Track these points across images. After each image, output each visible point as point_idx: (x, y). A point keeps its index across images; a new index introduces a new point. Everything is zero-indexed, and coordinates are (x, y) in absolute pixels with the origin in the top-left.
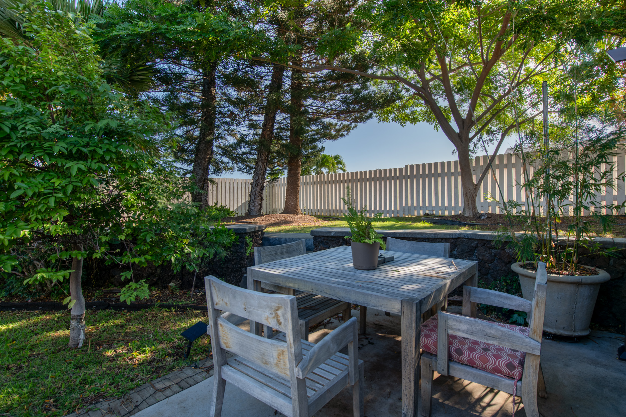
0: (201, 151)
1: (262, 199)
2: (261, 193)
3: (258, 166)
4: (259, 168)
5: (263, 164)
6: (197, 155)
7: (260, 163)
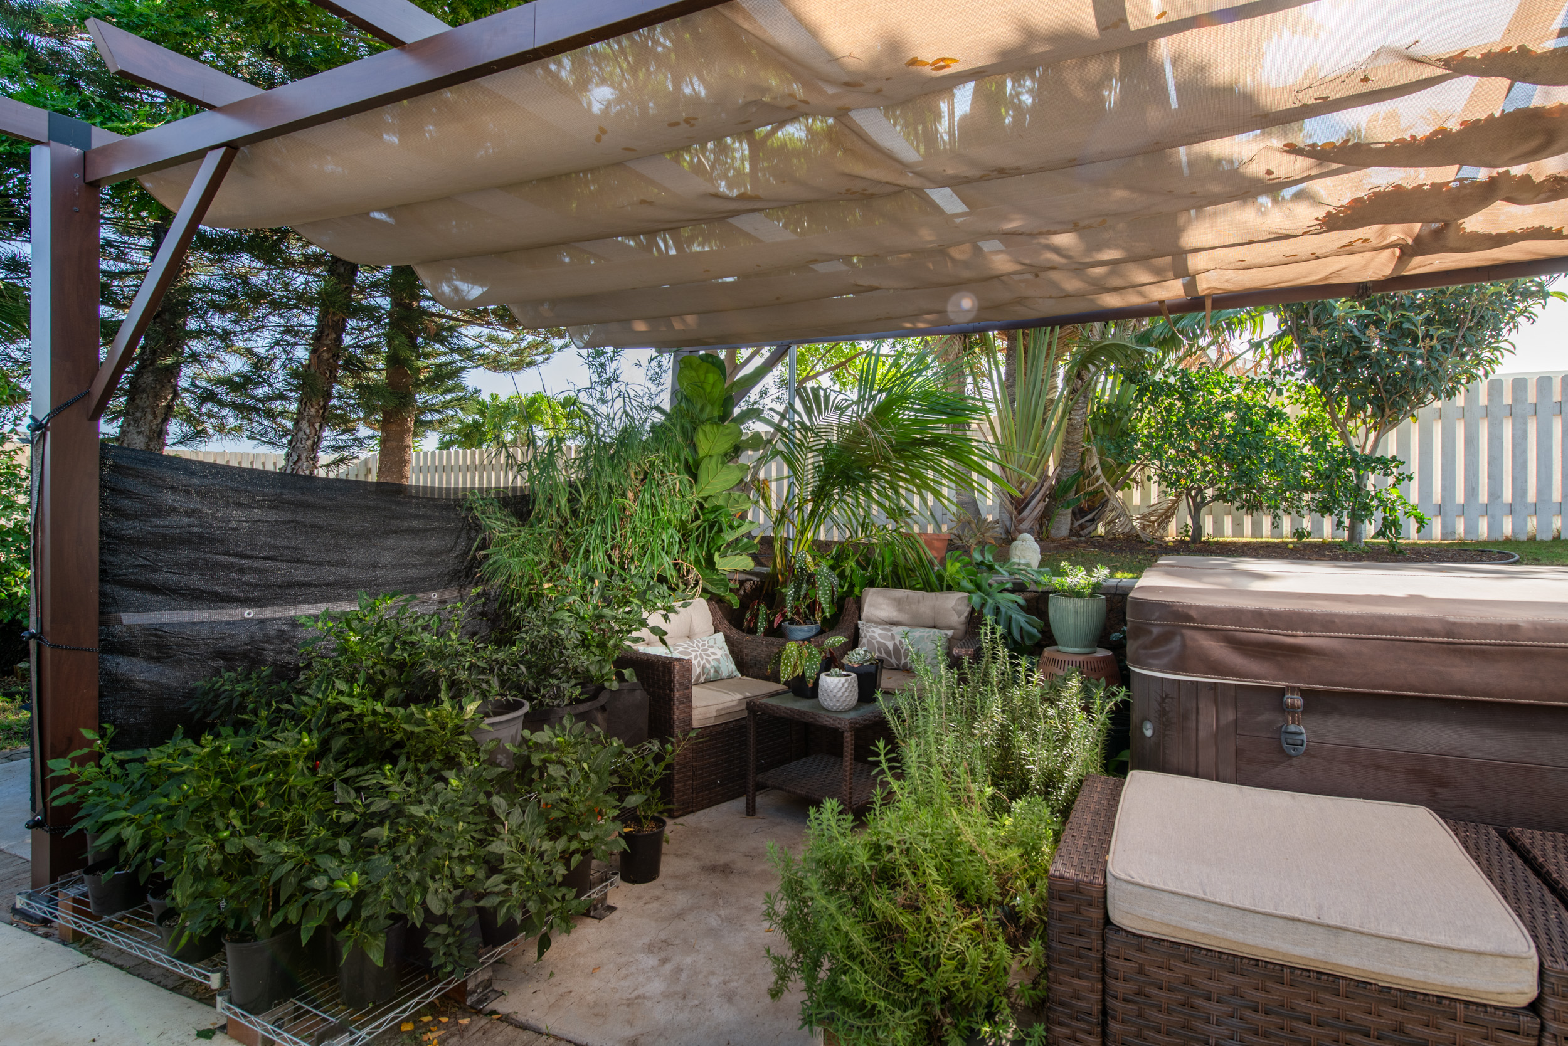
0: (144, 391)
3: (300, 429)
4: (301, 434)
5: (312, 425)
6: (131, 400)
7: (304, 424)
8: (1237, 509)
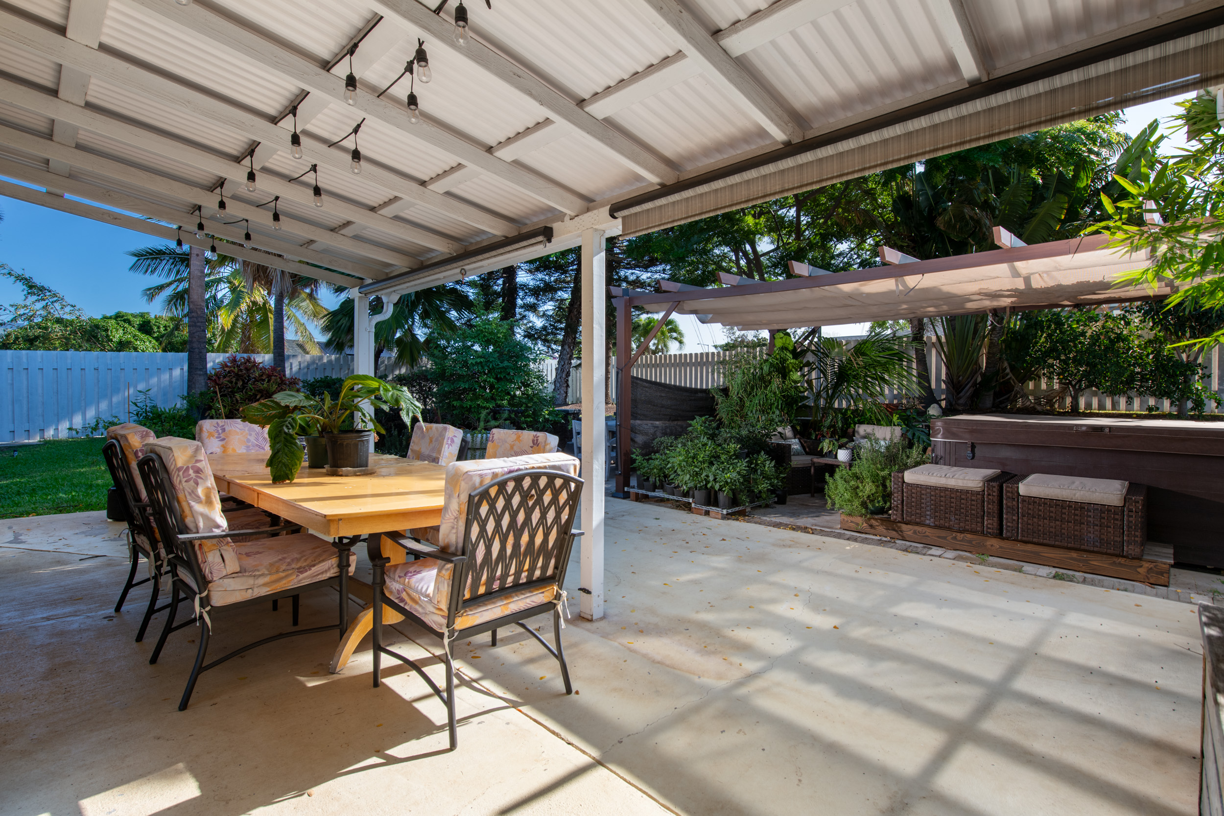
1: (568, 386)
2: (568, 380)
4: (565, 352)
8: (1103, 393)
